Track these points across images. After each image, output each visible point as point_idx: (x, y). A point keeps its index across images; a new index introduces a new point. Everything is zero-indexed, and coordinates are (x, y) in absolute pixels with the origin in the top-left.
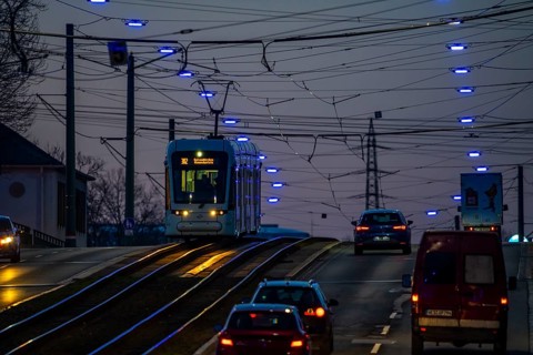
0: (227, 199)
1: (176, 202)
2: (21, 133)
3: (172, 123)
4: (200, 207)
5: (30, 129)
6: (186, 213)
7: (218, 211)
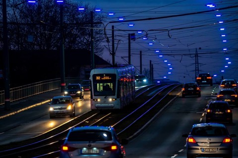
0: (116, 94)
1: (95, 95)
2: (100, 56)
3: (141, 52)
4: (105, 98)
5: (102, 55)
6: (99, 100)
7: (113, 99)
